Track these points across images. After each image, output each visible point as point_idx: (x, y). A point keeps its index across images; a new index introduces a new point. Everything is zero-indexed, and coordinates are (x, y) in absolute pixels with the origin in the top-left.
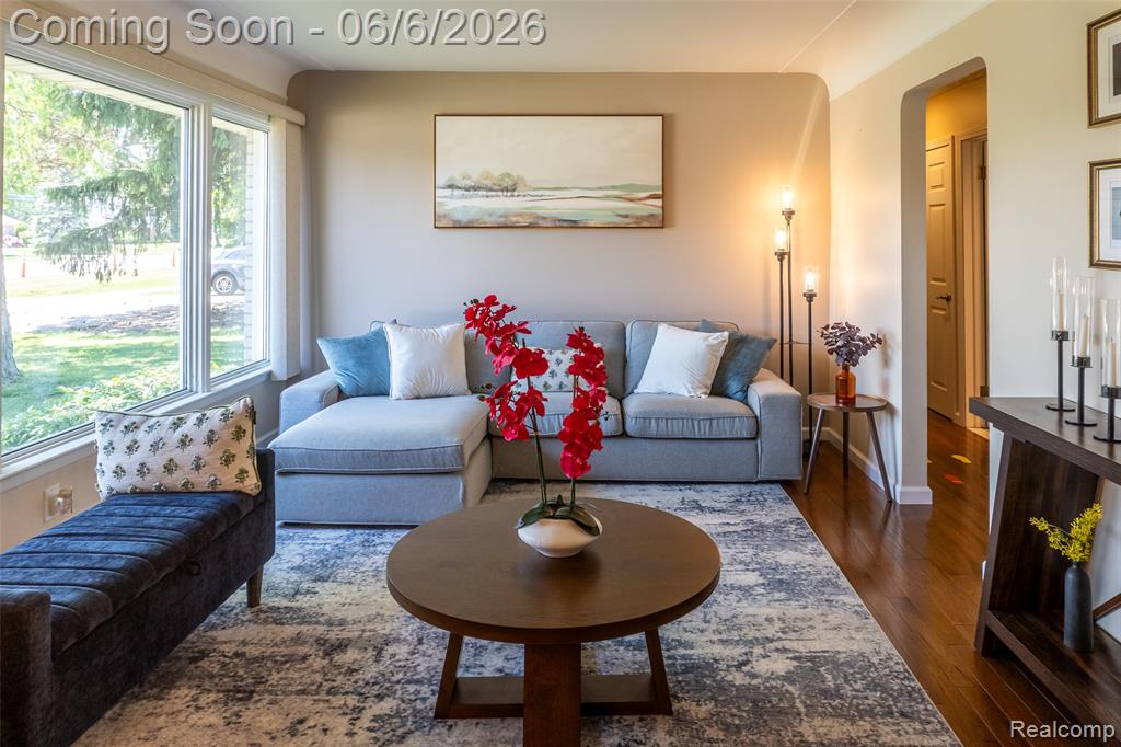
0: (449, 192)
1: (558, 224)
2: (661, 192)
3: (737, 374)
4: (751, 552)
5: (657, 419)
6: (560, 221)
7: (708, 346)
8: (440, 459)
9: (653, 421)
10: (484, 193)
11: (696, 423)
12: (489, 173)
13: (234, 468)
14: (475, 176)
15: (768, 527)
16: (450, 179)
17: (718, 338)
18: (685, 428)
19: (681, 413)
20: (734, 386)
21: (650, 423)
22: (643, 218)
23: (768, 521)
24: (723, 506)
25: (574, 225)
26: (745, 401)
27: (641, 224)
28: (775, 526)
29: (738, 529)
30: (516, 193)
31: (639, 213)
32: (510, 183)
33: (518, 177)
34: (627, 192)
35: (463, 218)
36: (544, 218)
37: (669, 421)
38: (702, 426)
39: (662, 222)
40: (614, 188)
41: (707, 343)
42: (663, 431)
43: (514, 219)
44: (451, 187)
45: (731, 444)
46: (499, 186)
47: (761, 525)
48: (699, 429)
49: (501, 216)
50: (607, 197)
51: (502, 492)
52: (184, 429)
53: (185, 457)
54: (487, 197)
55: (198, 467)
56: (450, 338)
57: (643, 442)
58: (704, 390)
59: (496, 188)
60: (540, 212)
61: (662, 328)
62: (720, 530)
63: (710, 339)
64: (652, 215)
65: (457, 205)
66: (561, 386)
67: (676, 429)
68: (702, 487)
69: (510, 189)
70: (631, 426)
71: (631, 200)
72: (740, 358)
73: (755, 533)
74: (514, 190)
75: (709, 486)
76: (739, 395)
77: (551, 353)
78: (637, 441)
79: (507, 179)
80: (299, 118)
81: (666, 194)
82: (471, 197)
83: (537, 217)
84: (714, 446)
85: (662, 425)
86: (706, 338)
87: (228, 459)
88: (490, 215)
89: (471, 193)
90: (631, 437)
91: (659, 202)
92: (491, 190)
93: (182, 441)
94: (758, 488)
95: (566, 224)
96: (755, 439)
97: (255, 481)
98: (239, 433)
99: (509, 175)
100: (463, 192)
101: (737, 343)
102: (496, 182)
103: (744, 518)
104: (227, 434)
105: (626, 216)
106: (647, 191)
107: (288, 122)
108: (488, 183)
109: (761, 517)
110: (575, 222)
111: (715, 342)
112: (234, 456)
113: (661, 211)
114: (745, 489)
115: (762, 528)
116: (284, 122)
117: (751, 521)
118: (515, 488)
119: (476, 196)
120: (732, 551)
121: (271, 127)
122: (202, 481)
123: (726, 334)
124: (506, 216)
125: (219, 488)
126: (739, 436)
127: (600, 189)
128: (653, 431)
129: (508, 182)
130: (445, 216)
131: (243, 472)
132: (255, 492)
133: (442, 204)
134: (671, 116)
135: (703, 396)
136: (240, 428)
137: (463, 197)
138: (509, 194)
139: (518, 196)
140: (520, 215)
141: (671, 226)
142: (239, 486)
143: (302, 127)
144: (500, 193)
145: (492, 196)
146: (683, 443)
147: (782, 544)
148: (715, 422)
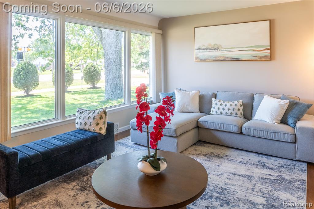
0: (199, 50)
1: (232, 60)
2: (269, 48)
3: (292, 116)
4: (270, 189)
5: (254, 130)
6: (233, 59)
7: (280, 105)
8: (170, 132)
9: (252, 130)
10: (209, 50)
11: (269, 133)
12: (210, 44)
13: (99, 127)
14: (206, 45)
15: (286, 180)
16: (199, 46)
17: (284, 102)
18: (264, 134)
19: (263, 129)
20: (290, 121)
21: (251, 130)
22: (263, 57)
23: (288, 178)
24: (274, 167)
25: (237, 60)
26: (294, 128)
27: (262, 59)
28: (290, 181)
29: (272, 178)
30: (218, 50)
31: (261, 55)
32: (217, 47)
33: (219, 45)
34: (256, 48)
35: (203, 58)
36: (228, 58)
37: (258, 131)
38: (271, 135)
39: (271, 58)
40: (252, 47)
41: (279, 103)
42: (255, 134)
43: (218, 58)
44: (199, 49)
45: (284, 144)
46: (214, 48)
47: (284, 179)
48: (270, 136)
49: (214, 58)
50: (250, 50)
51: (200, 145)
52: (89, 115)
53: (88, 122)
54: (210, 51)
55: (91, 125)
56: (194, 95)
57: (249, 137)
58: (277, 121)
59: (212, 49)
60: (227, 56)
61: (266, 96)
62: (265, 177)
63: (281, 102)
64: (266, 56)
65: (201, 54)
66: (226, 113)
67: (261, 134)
68: (271, 158)
69: (217, 49)
70: (244, 131)
71: (258, 51)
72: (294, 110)
73: (279, 181)
74: (218, 49)
75: (273, 158)
76: (292, 125)
77: (224, 102)
78: (246, 136)
79: (215, 46)
80: (161, 32)
81: (271, 48)
82: (205, 52)
83: (225, 57)
84: (277, 143)
85: (255, 132)
86: (279, 102)
87: (97, 124)
88: (211, 57)
89: (205, 50)
90: (244, 134)
91: (269, 51)
92: (211, 49)
93: (88, 118)
94: (295, 163)
95: (235, 60)
96: (295, 143)
97: (104, 131)
98: (101, 118)
99: (216, 44)
100: (203, 50)
101: (293, 105)
102: (212, 47)
103: (279, 174)
104: (98, 117)
105: (256, 57)
106: (264, 47)
107: (156, 33)
108: (210, 47)
109: (287, 175)
110: (238, 59)
111: (283, 103)
112: (99, 123)
113: (269, 54)
114: (289, 162)
115: (284, 180)
116: (155, 33)
117: (280, 176)
118: (205, 145)
119: (207, 51)
120: (262, 187)
121: (152, 35)
122: (92, 129)
123: (288, 101)
124: (215, 57)
125: (95, 132)
126: (287, 141)
127: (246, 47)
128: (252, 134)
129: (216, 47)
130: (198, 58)
131: (101, 128)
132: (104, 134)
133: (197, 54)
134: (274, 20)
135: (275, 123)
136: (101, 116)
137: (203, 52)
138: (216, 50)
139: (219, 51)
140: (220, 57)
141: (274, 59)
142: (99, 132)
143: (162, 34)
144: (214, 50)
145: (211, 51)
146: (264, 140)
147: (286, 189)
148: (277, 134)
